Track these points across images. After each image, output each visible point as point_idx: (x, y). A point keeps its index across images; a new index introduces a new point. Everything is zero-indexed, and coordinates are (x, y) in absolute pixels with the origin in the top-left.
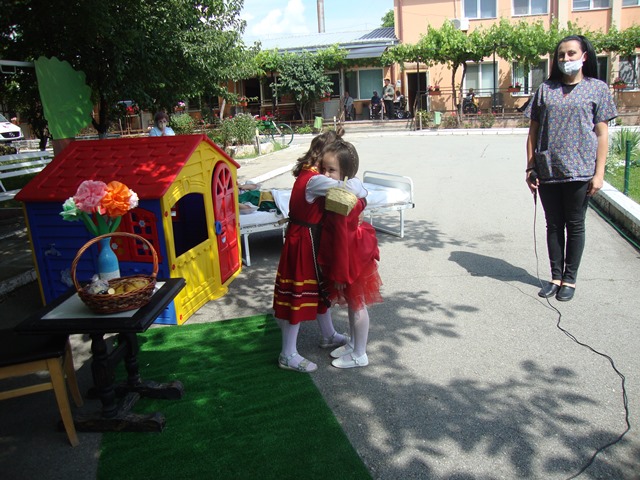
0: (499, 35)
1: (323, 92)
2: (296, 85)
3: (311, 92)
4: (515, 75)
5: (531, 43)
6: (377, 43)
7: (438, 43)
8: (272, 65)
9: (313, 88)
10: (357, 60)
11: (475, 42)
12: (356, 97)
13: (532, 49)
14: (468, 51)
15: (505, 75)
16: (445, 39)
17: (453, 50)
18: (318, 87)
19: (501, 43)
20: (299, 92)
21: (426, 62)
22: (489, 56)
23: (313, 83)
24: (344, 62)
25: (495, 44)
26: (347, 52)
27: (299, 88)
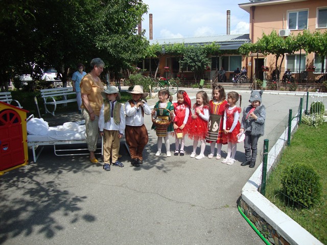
0: (301, 39)
1: (205, 66)
2: (191, 62)
3: (199, 67)
4: (316, 62)
5: (320, 44)
6: (240, 42)
7: (267, 43)
8: (180, 52)
9: (199, 64)
10: (226, 51)
11: (288, 43)
12: (228, 70)
13: (321, 47)
14: (283, 48)
15: (311, 62)
16: (271, 41)
17: (275, 47)
18: (203, 64)
19: (302, 43)
20: (192, 66)
21: (263, 53)
22: (298, 50)
23: (200, 61)
24: (219, 51)
25: (299, 44)
26: (220, 46)
27: (193, 64)
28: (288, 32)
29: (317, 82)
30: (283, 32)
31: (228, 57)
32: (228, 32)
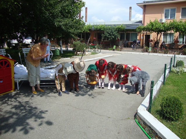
0: (172, 25)
1: (117, 38)
2: (108, 36)
3: (113, 38)
4: (180, 38)
5: (182, 28)
6: (137, 25)
7: (152, 26)
8: (103, 29)
9: (113, 37)
10: (129, 30)
11: (164, 26)
12: (129, 41)
13: (183, 29)
14: (161, 29)
15: (177, 37)
16: (154, 25)
17: (156, 28)
18: (115, 37)
19: (172, 27)
20: (109, 38)
21: (150, 32)
22: (169, 31)
23: (114, 35)
24: (125, 30)
25: (170, 27)
26: (125, 27)
28: (164, 20)
29: (180, 49)
30: (161, 20)
31: (130, 33)
32: (130, 19)
